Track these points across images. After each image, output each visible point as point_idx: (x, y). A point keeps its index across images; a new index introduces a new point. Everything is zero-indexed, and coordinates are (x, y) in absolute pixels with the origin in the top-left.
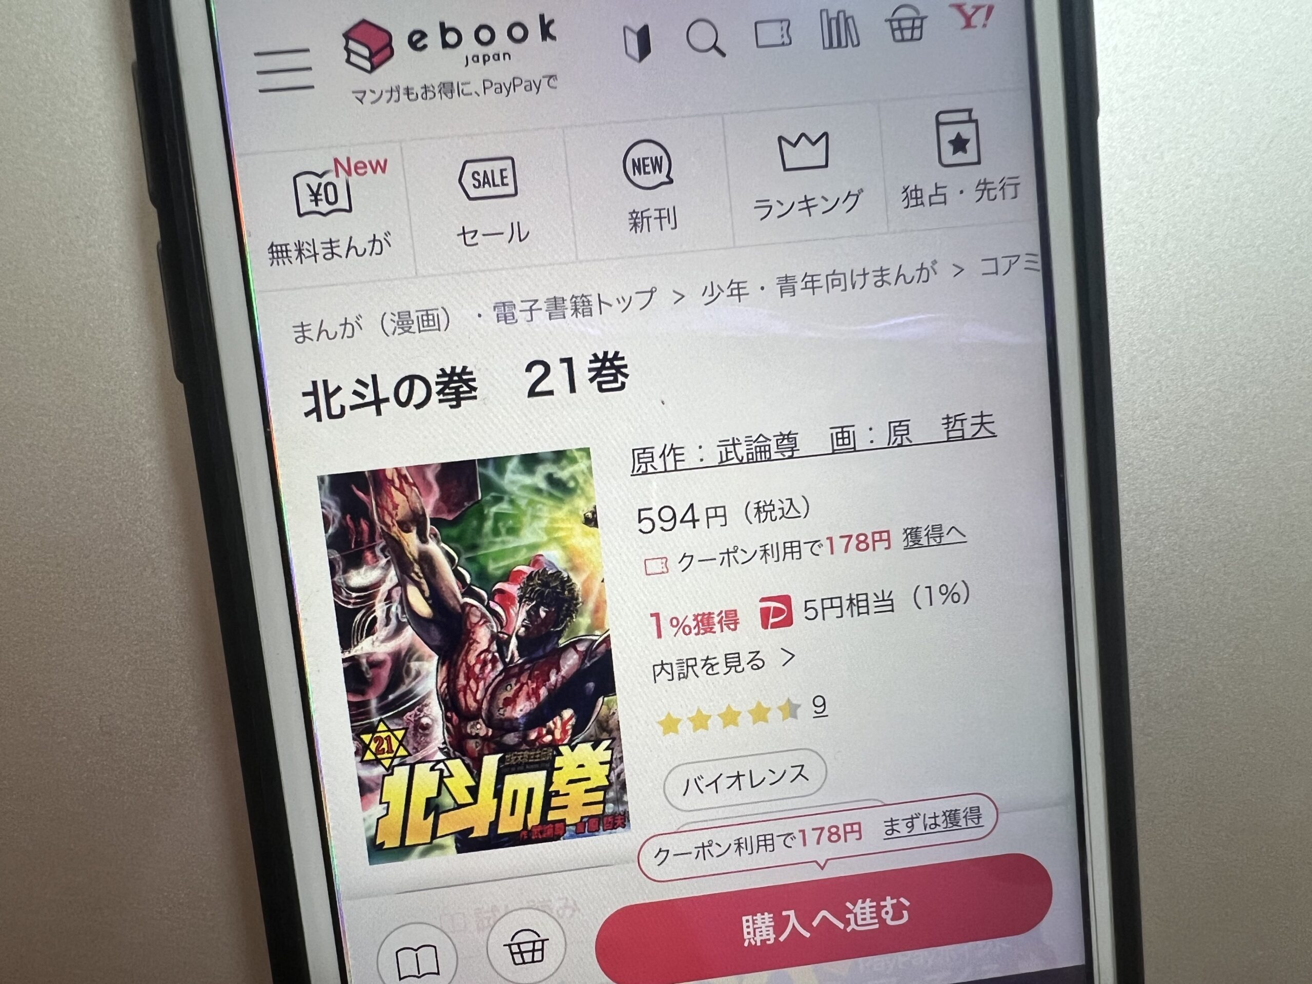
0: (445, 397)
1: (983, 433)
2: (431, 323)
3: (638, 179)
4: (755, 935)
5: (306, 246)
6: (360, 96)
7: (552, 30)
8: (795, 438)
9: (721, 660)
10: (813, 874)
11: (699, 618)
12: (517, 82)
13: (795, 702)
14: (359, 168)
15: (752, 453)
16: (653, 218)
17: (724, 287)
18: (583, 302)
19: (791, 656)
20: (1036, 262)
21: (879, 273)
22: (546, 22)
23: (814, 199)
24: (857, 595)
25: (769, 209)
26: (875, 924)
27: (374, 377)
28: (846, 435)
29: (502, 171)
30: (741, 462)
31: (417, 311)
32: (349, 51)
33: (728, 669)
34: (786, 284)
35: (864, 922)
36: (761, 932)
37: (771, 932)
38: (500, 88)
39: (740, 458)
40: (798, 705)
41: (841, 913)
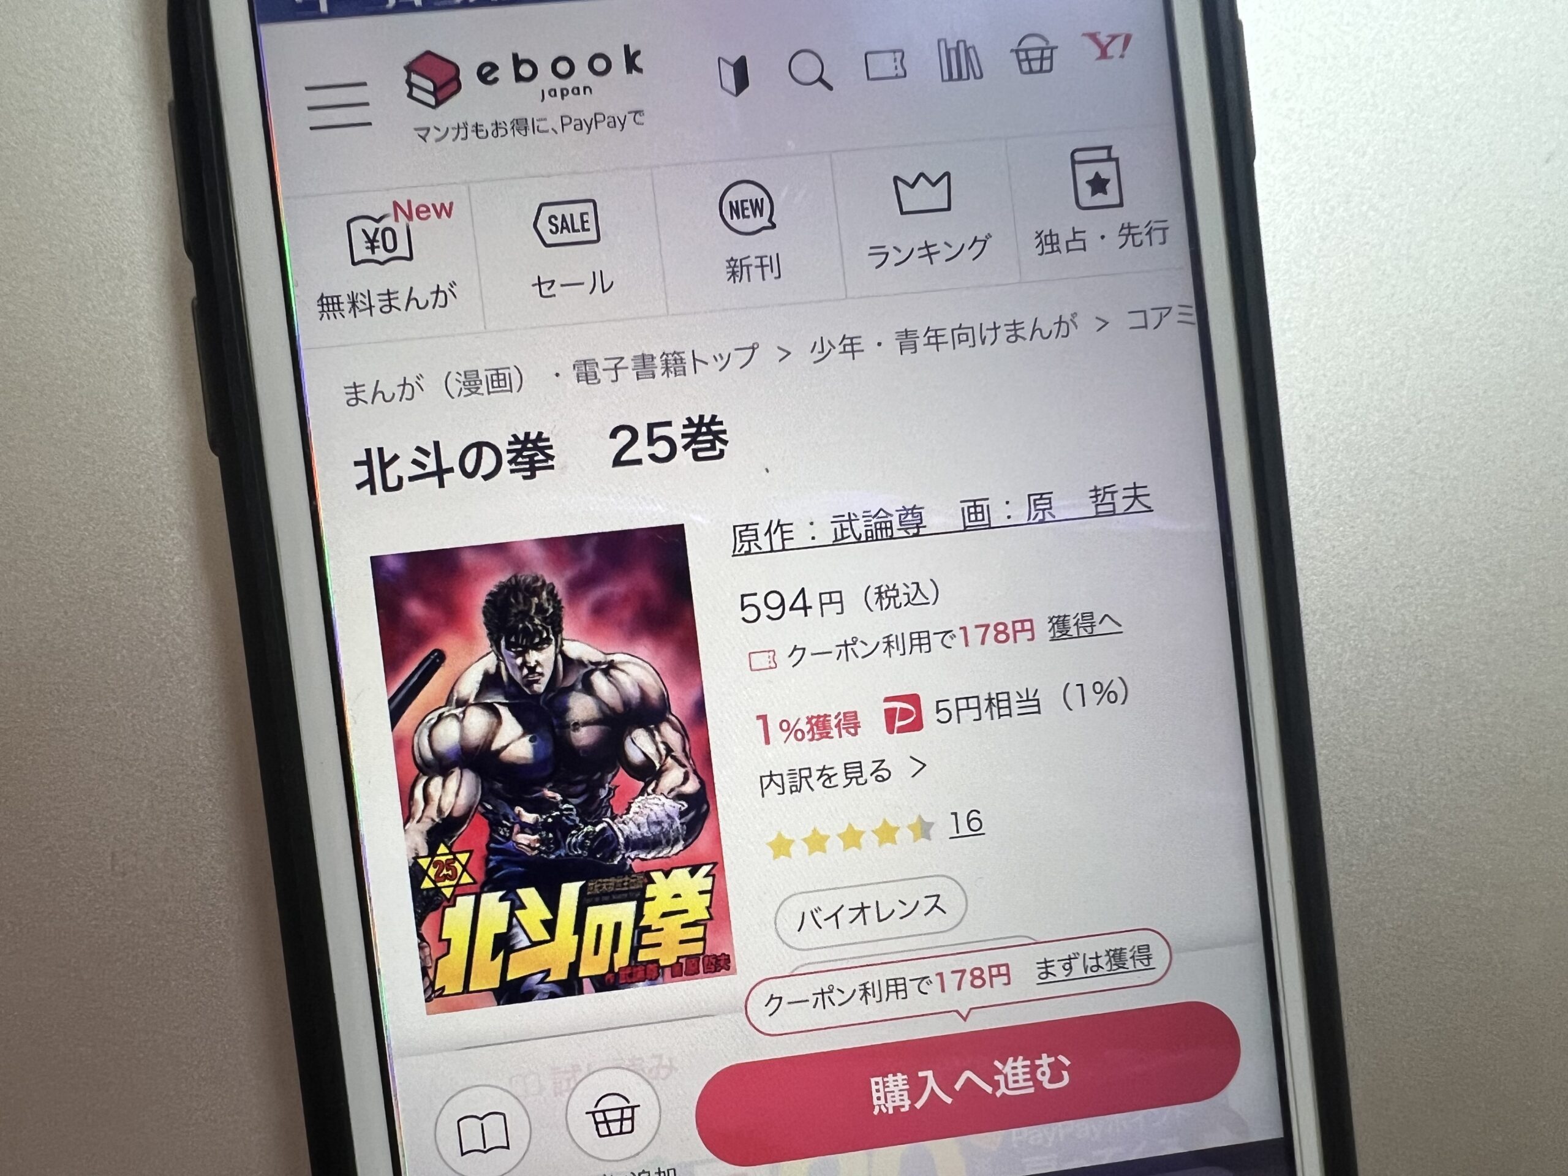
0: (518, 467)
1: (1137, 507)
2: (502, 383)
3: (735, 223)
4: (886, 1102)
5: (360, 298)
6: (423, 133)
7: (638, 61)
8: (920, 513)
9: (840, 770)
10: (954, 1027)
11: (814, 721)
12: (599, 117)
13: (927, 819)
14: (422, 212)
15: (871, 530)
16: (753, 266)
17: (836, 344)
18: (675, 359)
19: (921, 766)
20: (1191, 315)
21: (1012, 327)
22: (632, 53)
23: (935, 245)
24: (997, 694)
25: (884, 256)
26: (1030, 1087)
27: (437, 444)
28: (979, 509)
29: (582, 215)
30: (859, 540)
31: (486, 370)
32: (411, 85)
33: (848, 781)
34: (907, 340)
35: (1016, 1085)
36: (894, 1097)
37: (906, 1097)
38: (580, 125)
39: (858, 536)
40: (931, 824)
41: (989, 1074)
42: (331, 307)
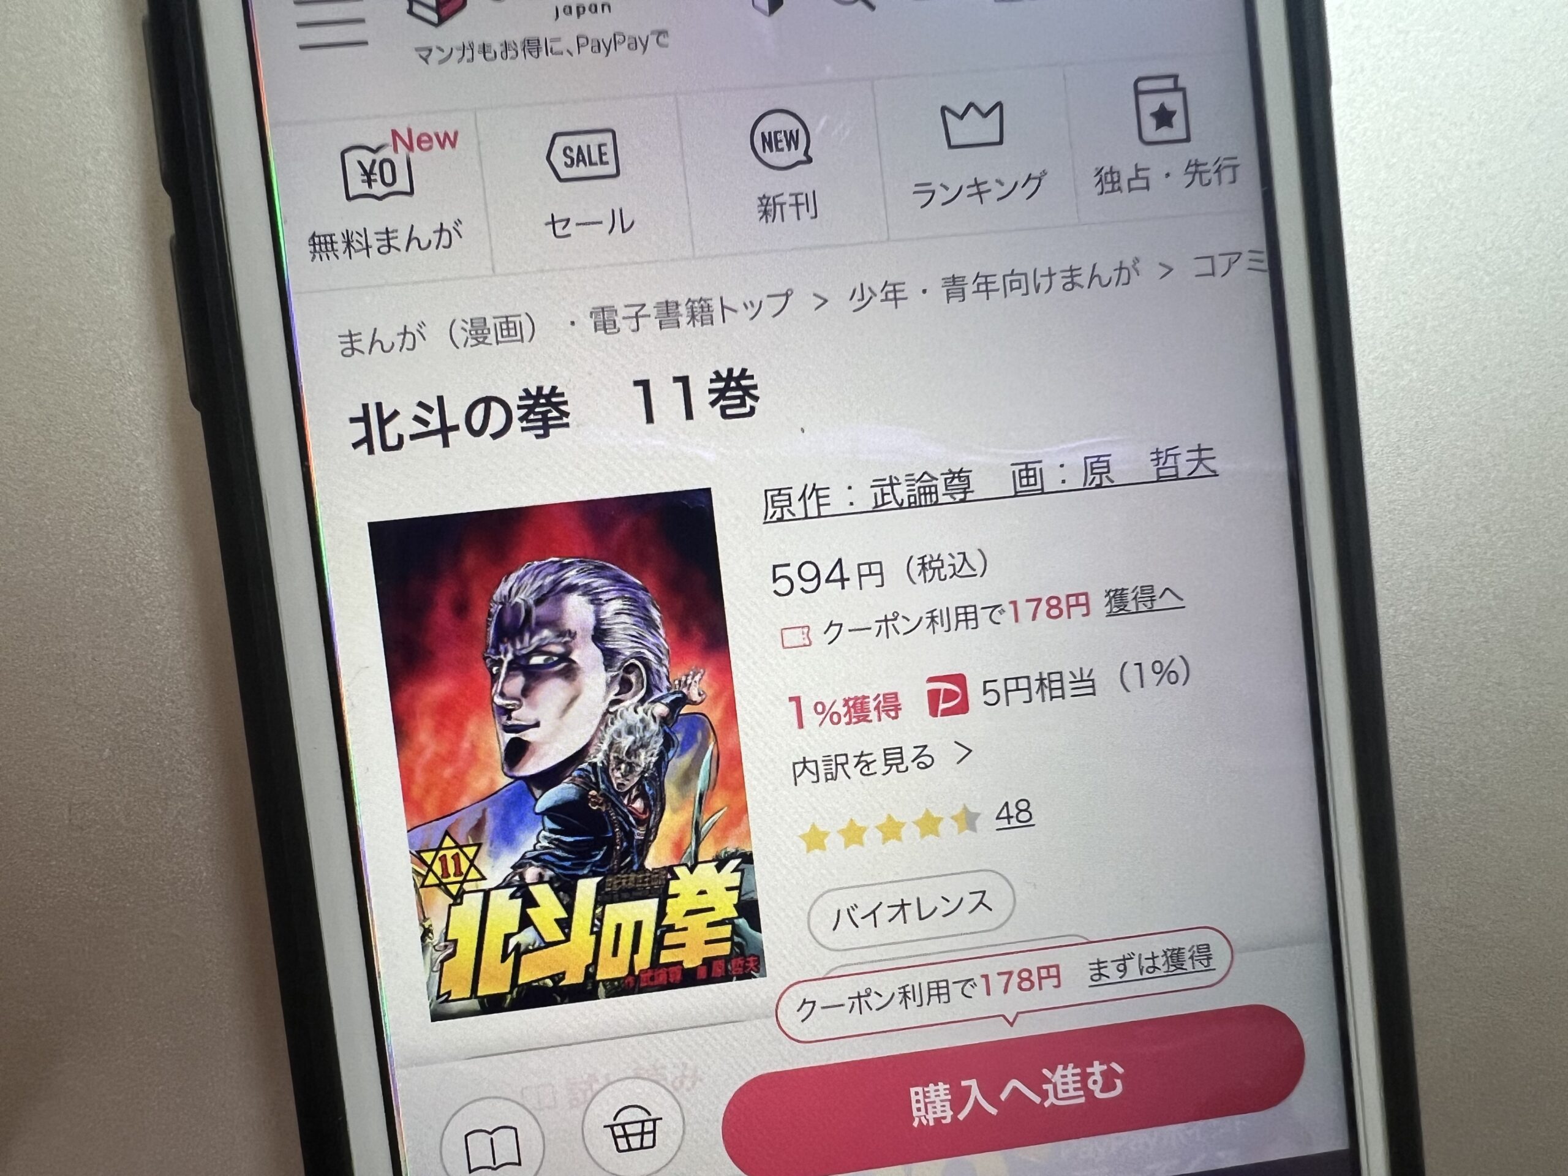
0: (530, 425)
1: (1202, 471)
2: (512, 332)
3: (770, 156)
4: (927, 1112)
5: (356, 237)
6: (424, 54)
8: (968, 477)
9: (879, 756)
10: (1000, 1032)
11: (851, 703)
12: (619, 39)
13: (972, 810)
14: (423, 142)
15: (915, 496)
17: (877, 290)
18: (702, 307)
19: (967, 751)
20: (1262, 261)
21: (1069, 274)
23: (986, 183)
24: (1050, 674)
25: (931, 194)
26: (1081, 1096)
27: (440, 399)
28: (1031, 473)
29: (600, 146)
30: (901, 507)
31: (494, 318)
33: (889, 767)
35: (1066, 1095)
37: (948, 1108)
38: (598, 46)
39: (900, 502)
41: (1037, 1083)
42: (323, 247)
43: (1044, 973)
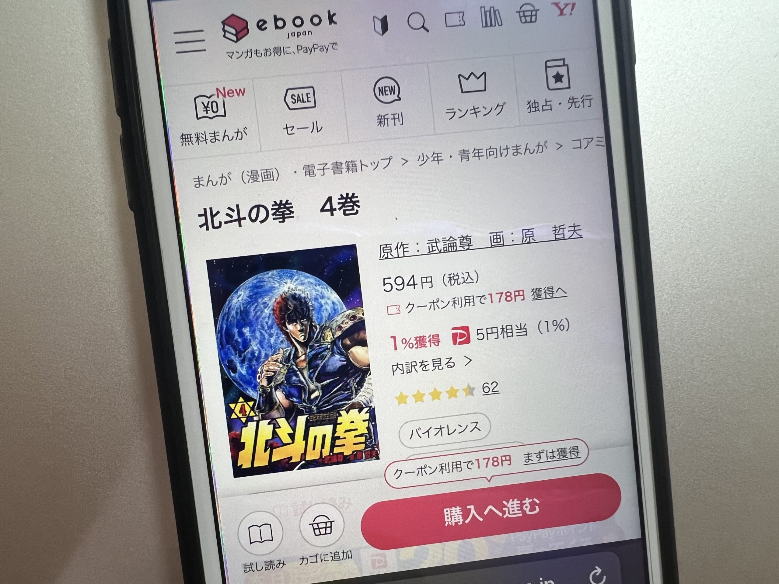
0: (277, 217)
1: (575, 235)
3: (382, 98)
4: (451, 520)
5: (201, 135)
6: (231, 55)
7: (334, 18)
8: (470, 239)
9: (431, 363)
10: (483, 485)
11: (418, 339)
12: (316, 46)
13: (472, 386)
14: (230, 93)
15: (446, 247)
16: (390, 119)
17: (430, 156)
18: (352, 164)
19: (469, 360)
20: (603, 142)
21: (515, 148)
22: (331, 14)
23: (478, 108)
24: (506, 326)
25: (454, 113)
26: (520, 513)
27: (238, 206)
28: (498, 237)
29: (307, 94)
30: (440, 252)
31: (261, 170)
32: (225, 31)
33: (435, 367)
35: (514, 513)
36: (455, 517)
37: (461, 518)
38: (306, 50)
39: (440, 250)
40: (474, 389)
41: (500, 507)
42: (187, 139)
43: (504, 458)
